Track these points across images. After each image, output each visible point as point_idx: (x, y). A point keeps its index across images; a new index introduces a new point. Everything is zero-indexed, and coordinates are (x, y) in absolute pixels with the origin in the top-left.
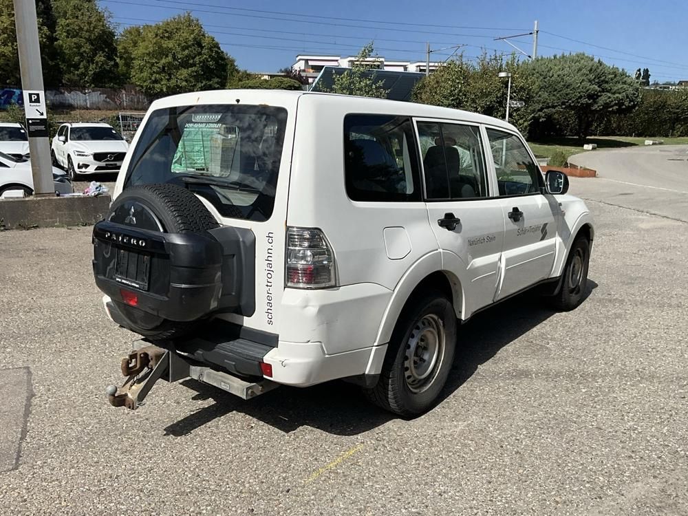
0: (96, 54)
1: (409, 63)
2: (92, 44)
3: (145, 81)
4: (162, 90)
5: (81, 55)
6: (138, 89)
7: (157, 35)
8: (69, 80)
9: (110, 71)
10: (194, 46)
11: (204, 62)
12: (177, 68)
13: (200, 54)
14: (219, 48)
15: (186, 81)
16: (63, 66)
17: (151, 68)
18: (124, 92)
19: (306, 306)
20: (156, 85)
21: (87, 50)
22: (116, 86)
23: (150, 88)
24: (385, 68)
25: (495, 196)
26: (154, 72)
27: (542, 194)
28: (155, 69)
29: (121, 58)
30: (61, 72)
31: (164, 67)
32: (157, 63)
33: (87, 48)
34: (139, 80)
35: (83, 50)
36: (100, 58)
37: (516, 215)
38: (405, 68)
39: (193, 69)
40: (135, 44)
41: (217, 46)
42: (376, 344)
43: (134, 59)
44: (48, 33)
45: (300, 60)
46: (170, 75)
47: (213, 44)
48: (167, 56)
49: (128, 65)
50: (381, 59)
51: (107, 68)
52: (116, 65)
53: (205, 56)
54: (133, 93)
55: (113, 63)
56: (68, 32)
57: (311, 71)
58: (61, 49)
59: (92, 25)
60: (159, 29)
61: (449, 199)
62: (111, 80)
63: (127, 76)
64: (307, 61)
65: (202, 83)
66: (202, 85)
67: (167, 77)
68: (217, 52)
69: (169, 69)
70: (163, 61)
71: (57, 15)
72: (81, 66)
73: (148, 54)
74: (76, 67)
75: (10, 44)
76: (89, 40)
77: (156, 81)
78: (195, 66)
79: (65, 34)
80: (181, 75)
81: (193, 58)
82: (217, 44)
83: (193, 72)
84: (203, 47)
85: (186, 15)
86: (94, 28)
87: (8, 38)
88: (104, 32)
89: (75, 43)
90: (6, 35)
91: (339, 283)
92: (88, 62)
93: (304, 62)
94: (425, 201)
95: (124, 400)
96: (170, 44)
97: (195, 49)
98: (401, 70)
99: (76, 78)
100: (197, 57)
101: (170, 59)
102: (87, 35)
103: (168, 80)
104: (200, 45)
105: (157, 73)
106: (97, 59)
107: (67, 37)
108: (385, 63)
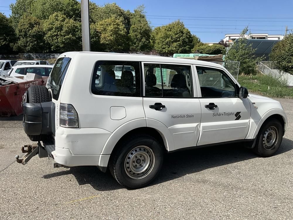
0: (142, 38)
1: (281, 36)
2: (141, 35)
3: (159, 48)
4: (166, 52)
5: (137, 39)
6: (157, 51)
7: (166, 30)
8: (132, 48)
9: (147, 45)
10: (180, 33)
11: (184, 39)
12: (173, 42)
13: (182, 36)
14: (190, 33)
15: (175, 48)
16: (130, 43)
17: (162, 43)
18: (151, 53)
19: (62, 134)
20: (164, 50)
21: (139, 37)
22: (149, 50)
23: (161, 51)
24: (268, 38)
25: (198, 97)
26: (163, 45)
27: (238, 97)
28: (164, 43)
29: (152, 40)
30: (129, 45)
31: (167, 42)
32: (165, 41)
33: (139, 36)
34: (157, 48)
35: (138, 37)
36: (144, 40)
37: (211, 106)
38: (279, 38)
39: (179, 42)
40: (157, 34)
41: (189, 32)
42: (101, 154)
43: (156, 40)
44: (126, 31)
45: (227, 36)
46: (169, 46)
47: (188, 32)
48: (169, 38)
49: (154, 42)
50: (267, 35)
51: (146, 43)
52: (150, 42)
53: (184, 37)
54: (155, 53)
55: (148, 42)
56: (133, 30)
57: (231, 41)
58: (130, 37)
59: (142, 27)
60: (167, 27)
61: (162, 97)
62: (147, 48)
63: (153, 46)
64: (230, 37)
65: (181, 48)
66: (182, 49)
67: (168, 46)
68: (189, 35)
69: (169, 43)
70: (168, 40)
71: (132, 24)
72: (137, 43)
73: (162, 38)
74: (135, 44)
75: (113, 36)
76: (140, 33)
77: (164, 48)
78: (180, 41)
79: (132, 31)
80: (174, 45)
81: (179, 38)
82: (190, 32)
83: (178, 44)
84: (184, 33)
85: (178, 20)
86: (142, 28)
87: (113, 33)
88: (146, 30)
89: (135, 34)
90: (112, 32)
91: (80, 127)
92: (139, 42)
93: (228, 37)
94: (143, 97)
95: (22, 161)
96: (170, 33)
97: (180, 34)
98: (277, 39)
99: (135, 48)
100: (181, 38)
101: (170, 39)
102: (139, 31)
103: (168, 48)
104: (182, 32)
105: (165, 45)
106: (143, 40)
107: (133, 32)
108: (268, 36)
